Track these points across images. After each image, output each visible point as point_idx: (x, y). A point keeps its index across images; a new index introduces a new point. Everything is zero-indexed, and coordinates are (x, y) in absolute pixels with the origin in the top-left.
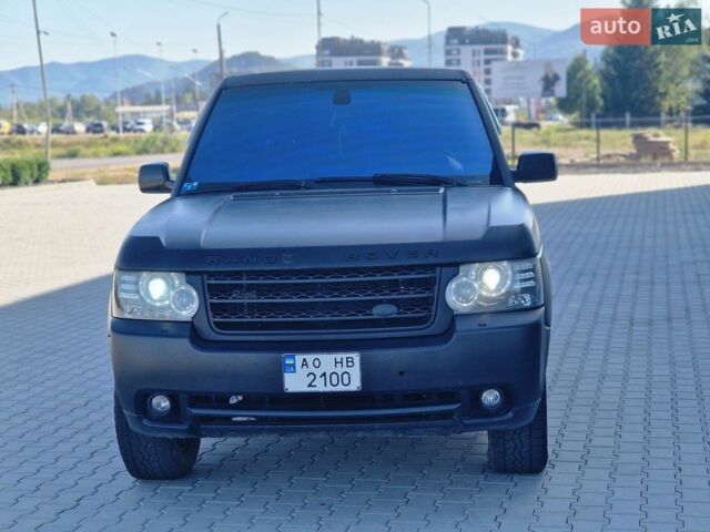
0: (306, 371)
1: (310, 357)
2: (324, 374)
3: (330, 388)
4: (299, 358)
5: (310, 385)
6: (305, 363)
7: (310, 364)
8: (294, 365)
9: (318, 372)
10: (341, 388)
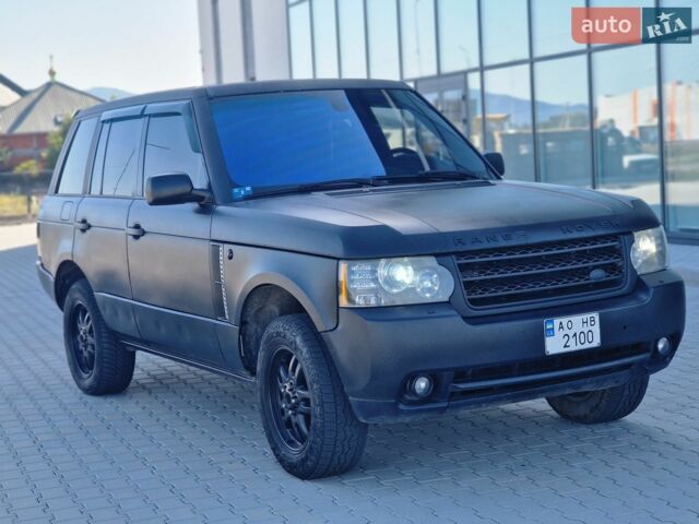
0: (562, 333)
1: (565, 320)
2: (575, 335)
3: (580, 347)
4: (557, 321)
5: (565, 346)
6: (561, 327)
7: (565, 327)
8: (553, 329)
9: (571, 333)
10: (587, 346)
